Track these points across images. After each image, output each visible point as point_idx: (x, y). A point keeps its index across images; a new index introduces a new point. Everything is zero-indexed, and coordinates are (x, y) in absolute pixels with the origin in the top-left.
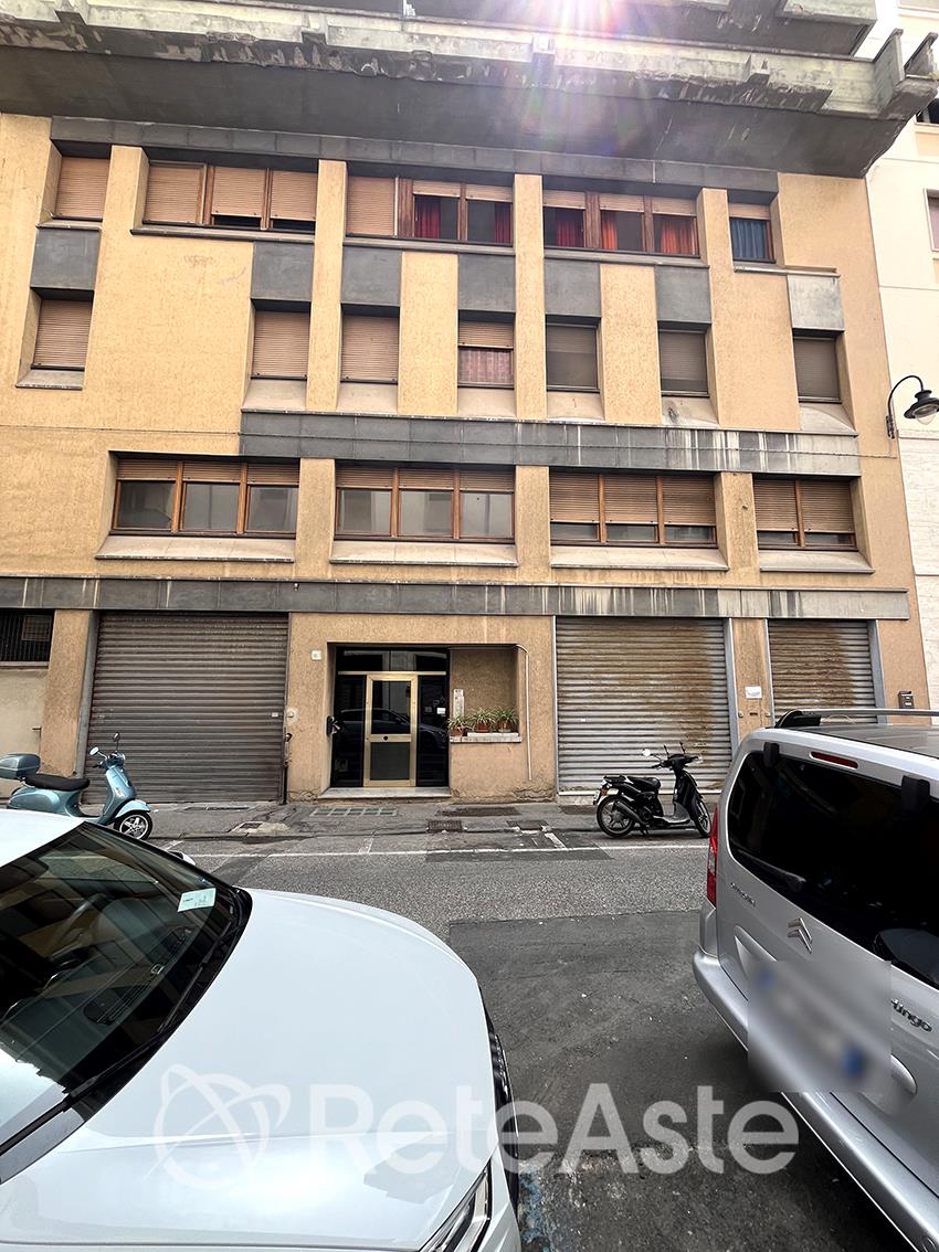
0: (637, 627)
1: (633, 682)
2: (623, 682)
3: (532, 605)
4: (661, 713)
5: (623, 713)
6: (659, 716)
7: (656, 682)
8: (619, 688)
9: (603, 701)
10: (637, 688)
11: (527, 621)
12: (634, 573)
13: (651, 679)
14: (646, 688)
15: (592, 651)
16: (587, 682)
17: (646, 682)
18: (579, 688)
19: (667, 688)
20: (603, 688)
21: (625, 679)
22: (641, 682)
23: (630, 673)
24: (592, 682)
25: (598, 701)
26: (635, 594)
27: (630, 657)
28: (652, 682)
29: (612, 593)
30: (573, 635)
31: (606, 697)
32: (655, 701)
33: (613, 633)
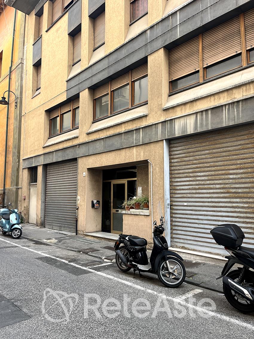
0: (220, 137)
1: (217, 177)
2: (210, 178)
3: (154, 136)
4: (238, 200)
5: (210, 200)
6: (237, 202)
7: (234, 176)
8: (208, 182)
9: (198, 191)
10: (220, 181)
11: (152, 146)
12: (212, 98)
13: (231, 174)
14: (227, 181)
15: (191, 158)
16: (188, 179)
17: (227, 177)
18: (183, 183)
19: (243, 180)
20: (197, 183)
21: (212, 175)
22: (223, 177)
23: (215, 171)
24: (191, 179)
25: (194, 191)
26: (211, 113)
27: (215, 159)
28: (231, 176)
29: (197, 117)
30: (180, 150)
31: (199, 189)
32: (234, 190)
33: (204, 144)
